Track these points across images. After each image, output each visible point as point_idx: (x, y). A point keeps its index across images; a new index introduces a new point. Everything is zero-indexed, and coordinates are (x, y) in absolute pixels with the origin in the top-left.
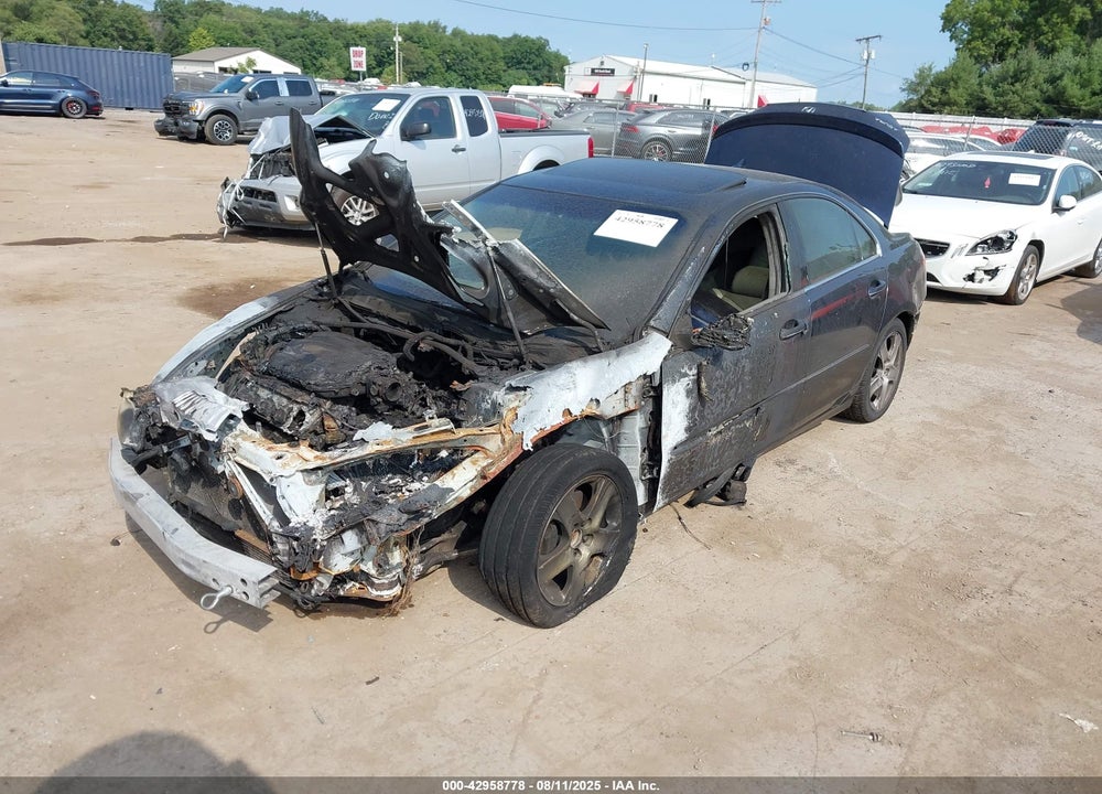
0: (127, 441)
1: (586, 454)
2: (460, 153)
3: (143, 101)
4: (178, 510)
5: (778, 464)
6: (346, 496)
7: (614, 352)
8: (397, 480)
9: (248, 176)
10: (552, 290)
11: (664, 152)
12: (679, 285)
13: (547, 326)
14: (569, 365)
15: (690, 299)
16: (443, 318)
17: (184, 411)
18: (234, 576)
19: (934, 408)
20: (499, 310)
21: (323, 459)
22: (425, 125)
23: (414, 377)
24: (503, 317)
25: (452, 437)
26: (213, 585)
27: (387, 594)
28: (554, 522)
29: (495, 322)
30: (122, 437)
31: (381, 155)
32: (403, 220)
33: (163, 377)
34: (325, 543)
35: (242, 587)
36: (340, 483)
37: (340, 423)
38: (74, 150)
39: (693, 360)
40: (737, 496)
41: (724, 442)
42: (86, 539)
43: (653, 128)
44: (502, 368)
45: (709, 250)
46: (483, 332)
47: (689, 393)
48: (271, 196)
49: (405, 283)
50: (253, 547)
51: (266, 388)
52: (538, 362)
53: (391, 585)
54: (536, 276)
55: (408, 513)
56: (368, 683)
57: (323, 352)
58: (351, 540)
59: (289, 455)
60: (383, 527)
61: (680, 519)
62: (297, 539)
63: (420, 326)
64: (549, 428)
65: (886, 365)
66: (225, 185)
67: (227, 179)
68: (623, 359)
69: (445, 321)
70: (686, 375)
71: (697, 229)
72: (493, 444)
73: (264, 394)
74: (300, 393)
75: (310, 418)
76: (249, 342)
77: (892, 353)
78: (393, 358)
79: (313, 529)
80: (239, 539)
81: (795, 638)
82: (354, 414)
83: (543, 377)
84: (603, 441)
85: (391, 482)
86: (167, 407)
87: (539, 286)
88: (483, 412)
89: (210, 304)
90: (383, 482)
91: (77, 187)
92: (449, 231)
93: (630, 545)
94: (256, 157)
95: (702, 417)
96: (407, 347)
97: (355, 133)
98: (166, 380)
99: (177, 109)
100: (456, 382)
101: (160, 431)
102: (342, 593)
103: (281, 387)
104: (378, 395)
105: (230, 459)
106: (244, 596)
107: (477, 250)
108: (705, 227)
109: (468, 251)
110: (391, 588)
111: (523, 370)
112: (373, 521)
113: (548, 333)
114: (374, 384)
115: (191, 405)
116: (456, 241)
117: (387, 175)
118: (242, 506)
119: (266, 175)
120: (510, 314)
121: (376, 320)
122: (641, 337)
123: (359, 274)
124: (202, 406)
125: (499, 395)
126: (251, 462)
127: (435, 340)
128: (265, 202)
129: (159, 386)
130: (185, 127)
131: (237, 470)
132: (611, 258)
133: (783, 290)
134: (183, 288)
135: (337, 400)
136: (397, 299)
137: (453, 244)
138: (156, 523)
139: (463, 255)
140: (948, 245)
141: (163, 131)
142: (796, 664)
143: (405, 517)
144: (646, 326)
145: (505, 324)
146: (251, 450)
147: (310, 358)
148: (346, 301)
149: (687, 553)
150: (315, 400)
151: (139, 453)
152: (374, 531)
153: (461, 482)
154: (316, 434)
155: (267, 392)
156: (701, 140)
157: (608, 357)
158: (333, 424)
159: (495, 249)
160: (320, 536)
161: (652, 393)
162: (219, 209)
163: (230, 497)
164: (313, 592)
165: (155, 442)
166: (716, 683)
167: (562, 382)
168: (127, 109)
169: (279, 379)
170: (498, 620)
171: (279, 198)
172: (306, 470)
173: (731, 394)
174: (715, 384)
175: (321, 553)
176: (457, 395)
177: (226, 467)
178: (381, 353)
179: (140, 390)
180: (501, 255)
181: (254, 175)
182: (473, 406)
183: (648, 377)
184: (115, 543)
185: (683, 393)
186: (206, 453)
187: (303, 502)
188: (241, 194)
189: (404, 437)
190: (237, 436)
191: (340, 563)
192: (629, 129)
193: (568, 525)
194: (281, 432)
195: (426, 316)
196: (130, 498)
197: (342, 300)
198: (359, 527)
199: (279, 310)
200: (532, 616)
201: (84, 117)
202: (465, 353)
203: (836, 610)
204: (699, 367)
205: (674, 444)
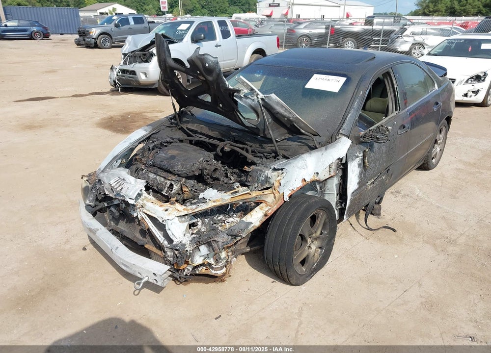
0: (88, 202)
1: (314, 200)
2: (219, 47)
3: (67, 30)
4: (113, 234)
5: (392, 193)
6: (199, 227)
7: (324, 148)
8: (221, 217)
9: (122, 64)
10: (291, 118)
11: (307, 41)
12: (352, 111)
13: (288, 136)
14: (303, 156)
15: (357, 118)
16: (234, 134)
17: (116, 189)
18: (149, 271)
19: (460, 161)
20: (264, 130)
21: (188, 210)
22: (202, 35)
23: (221, 163)
24: (266, 133)
25: (249, 196)
26: (139, 276)
27: (220, 273)
28: (300, 235)
29: (262, 135)
30: (85, 200)
31: (204, 55)
32: (215, 87)
33: (102, 169)
34: (191, 252)
35: (155, 277)
36: (195, 220)
37: (190, 189)
38: (40, 55)
39: (361, 149)
40: (377, 212)
41: (374, 187)
42: (70, 248)
43: (302, 30)
44: (267, 158)
45: (363, 93)
46: (255, 140)
47: (359, 165)
48: (133, 73)
49: (212, 116)
50: (154, 253)
51: (153, 173)
52: (285, 154)
53: (221, 268)
54: (283, 112)
55: (231, 236)
56: (216, 319)
57: (178, 154)
58: (204, 249)
59: (171, 209)
60: (220, 244)
61: (351, 225)
62: (177, 250)
63: (223, 139)
64: (295, 189)
65: (439, 142)
66: (112, 68)
67: (113, 66)
68: (329, 151)
69: (235, 135)
70: (358, 157)
71: (357, 83)
72: (270, 199)
73: (152, 175)
74: (170, 175)
75: (176, 187)
76: (141, 149)
77: (441, 136)
78: (212, 155)
79: (184, 245)
80: (146, 249)
81: (420, 286)
82: (196, 184)
83: (290, 163)
84: (317, 191)
85: (219, 218)
86: (107, 186)
87: (284, 117)
88: (260, 181)
89: (111, 126)
90: (215, 218)
91: (44, 72)
92: (238, 91)
93: (333, 241)
94: (125, 55)
95: (365, 177)
96: (218, 149)
97: (170, 41)
98: (103, 171)
99: (84, 33)
100: (246, 167)
101: (103, 196)
102: (197, 272)
103: (160, 172)
104: (208, 175)
105: (141, 211)
106: (155, 281)
107: (253, 100)
108: (361, 81)
109: (249, 101)
110: (222, 269)
111: (278, 159)
112: (215, 241)
113: (288, 139)
114: (206, 169)
115: (120, 186)
116: (242, 96)
117: (207, 65)
118: (147, 233)
119: (130, 63)
120: (271, 132)
121: (200, 136)
122: (336, 139)
123: (188, 113)
124: (125, 186)
125: (269, 173)
126: (152, 213)
127: (231, 145)
128: (131, 76)
129: (101, 175)
130: (88, 41)
131: (145, 216)
132: (315, 99)
133: (396, 109)
134: (98, 119)
135: (188, 178)
136: (210, 124)
137: (241, 98)
138: (107, 244)
139: (246, 103)
140: (455, 80)
141: (78, 44)
142: (424, 300)
143: (230, 237)
144: (338, 133)
145: (267, 136)
146: (151, 206)
147: (173, 157)
148: (184, 126)
149: (358, 243)
150: (178, 178)
151: (94, 207)
152: (216, 245)
153: (255, 218)
154: (179, 194)
155: (153, 175)
156: (326, 35)
157: (321, 150)
158: (187, 190)
159: (262, 99)
160: (189, 248)
161: (341, 167)
162: (110, 80)
163: (140, 228)
164: (185, 273)
165: (100, 201)
166: (386, 311)
167: (300, 165)
168: (61, 34)
169: (159, 168)
170: (273, 282)
171: (137, 73)
172: (180, 216)
173: (377, 164)
174: (371, 159)
175: (190, 256)
176: (246, 173)
177: (139, 214)
178: (207, 153)
179: (90, 175)
180: (265, 102)
181: (125, 63)
182: (255, 178)
183: (340, 159)
184: (85, 249)
185: (357, 166)
186: (128, 208)
187: (179, 232)
188: (119, 72)
189: (225, 198)
190: (143, 199)
191: (198, 260)
192: (291, 31)
193: (306, 235)
194: (162, 194)
195: (226, 133)
196: (93, 231)
197: (182, 126)
198: (209, 244)
199: (153, 132)
200: (291, 282)
201: (43, 39)
202: (247, 151)
203: (437, 270)
204: (364, 152)
205: (353, 191)
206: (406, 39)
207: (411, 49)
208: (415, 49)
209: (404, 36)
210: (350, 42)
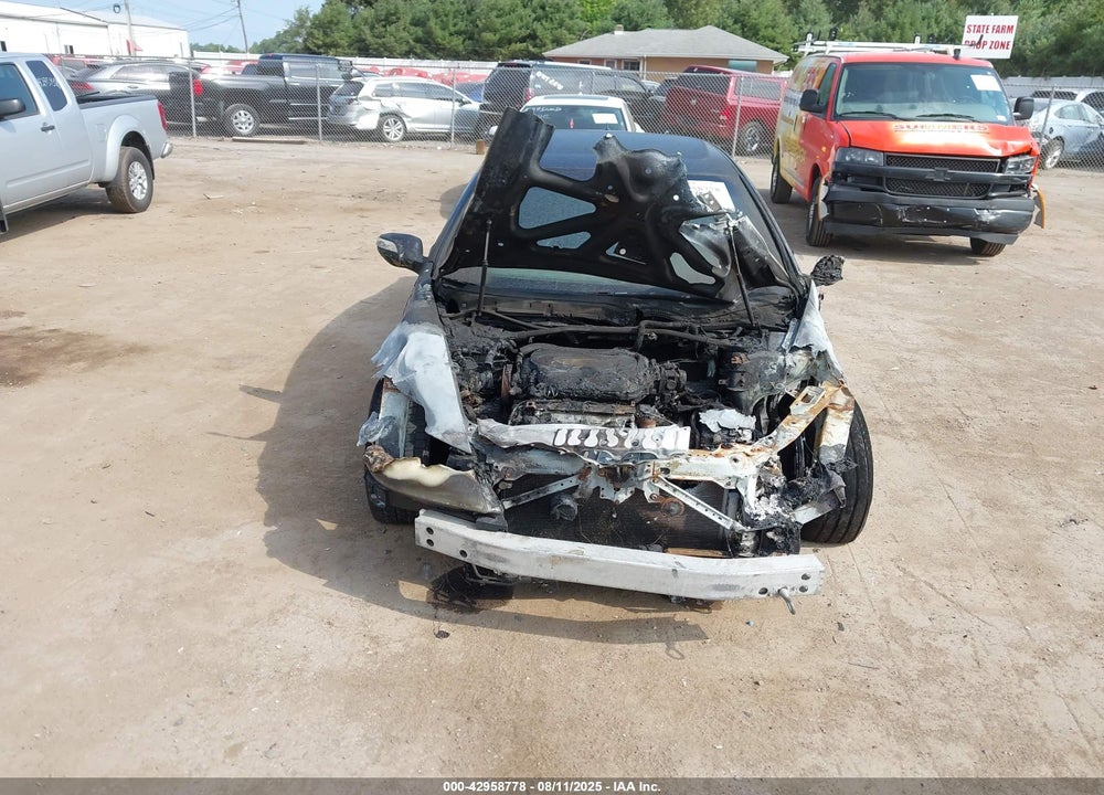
0: (488, 508)
2: (50, 132)
10: (766, 258)
16: (638, 306)
21: (762, 450)
24: (722, 291)
29: (718, 297)
31: (642, 152)
32: (647, 215)
35: (801, 583)
51: (565, 411)
54: (757, 247)
57: (585, 362)
59: (739, 456)
74: (613, 406)
87: (758, 257)
88: (767, 378)
101: (510, 485)
103: (584, 406)
105: (659, 481)
107: (716, 232)
109: (705, 234)
116: (698, 226)
125: (787, 358)
126: (698, 475)
131: (671, 489)
137: (691, 231)
138: (648, 565)
139: (699, 238)
145: (724, 297)
146: (699, 463)
148: (493, 311)
155: (564, 415)
159: (734, 229)
180: (739, 233)
182: (753, 376)
184: (443, 634)
197: (488, 311)
206: (365, 104)
207: (380, 125)
208: (387, 124)
209: (362, 98)
210: (242, 112)
